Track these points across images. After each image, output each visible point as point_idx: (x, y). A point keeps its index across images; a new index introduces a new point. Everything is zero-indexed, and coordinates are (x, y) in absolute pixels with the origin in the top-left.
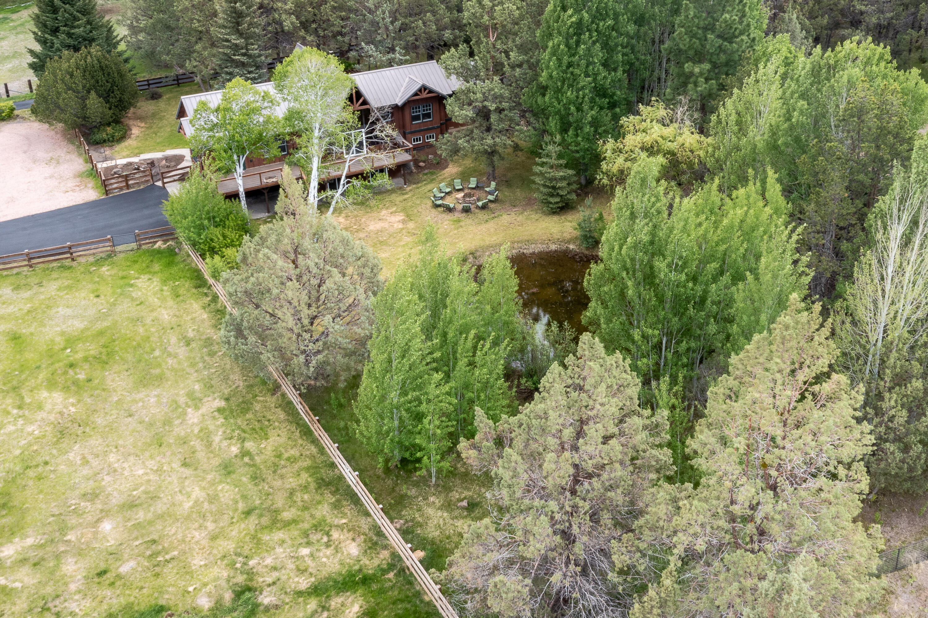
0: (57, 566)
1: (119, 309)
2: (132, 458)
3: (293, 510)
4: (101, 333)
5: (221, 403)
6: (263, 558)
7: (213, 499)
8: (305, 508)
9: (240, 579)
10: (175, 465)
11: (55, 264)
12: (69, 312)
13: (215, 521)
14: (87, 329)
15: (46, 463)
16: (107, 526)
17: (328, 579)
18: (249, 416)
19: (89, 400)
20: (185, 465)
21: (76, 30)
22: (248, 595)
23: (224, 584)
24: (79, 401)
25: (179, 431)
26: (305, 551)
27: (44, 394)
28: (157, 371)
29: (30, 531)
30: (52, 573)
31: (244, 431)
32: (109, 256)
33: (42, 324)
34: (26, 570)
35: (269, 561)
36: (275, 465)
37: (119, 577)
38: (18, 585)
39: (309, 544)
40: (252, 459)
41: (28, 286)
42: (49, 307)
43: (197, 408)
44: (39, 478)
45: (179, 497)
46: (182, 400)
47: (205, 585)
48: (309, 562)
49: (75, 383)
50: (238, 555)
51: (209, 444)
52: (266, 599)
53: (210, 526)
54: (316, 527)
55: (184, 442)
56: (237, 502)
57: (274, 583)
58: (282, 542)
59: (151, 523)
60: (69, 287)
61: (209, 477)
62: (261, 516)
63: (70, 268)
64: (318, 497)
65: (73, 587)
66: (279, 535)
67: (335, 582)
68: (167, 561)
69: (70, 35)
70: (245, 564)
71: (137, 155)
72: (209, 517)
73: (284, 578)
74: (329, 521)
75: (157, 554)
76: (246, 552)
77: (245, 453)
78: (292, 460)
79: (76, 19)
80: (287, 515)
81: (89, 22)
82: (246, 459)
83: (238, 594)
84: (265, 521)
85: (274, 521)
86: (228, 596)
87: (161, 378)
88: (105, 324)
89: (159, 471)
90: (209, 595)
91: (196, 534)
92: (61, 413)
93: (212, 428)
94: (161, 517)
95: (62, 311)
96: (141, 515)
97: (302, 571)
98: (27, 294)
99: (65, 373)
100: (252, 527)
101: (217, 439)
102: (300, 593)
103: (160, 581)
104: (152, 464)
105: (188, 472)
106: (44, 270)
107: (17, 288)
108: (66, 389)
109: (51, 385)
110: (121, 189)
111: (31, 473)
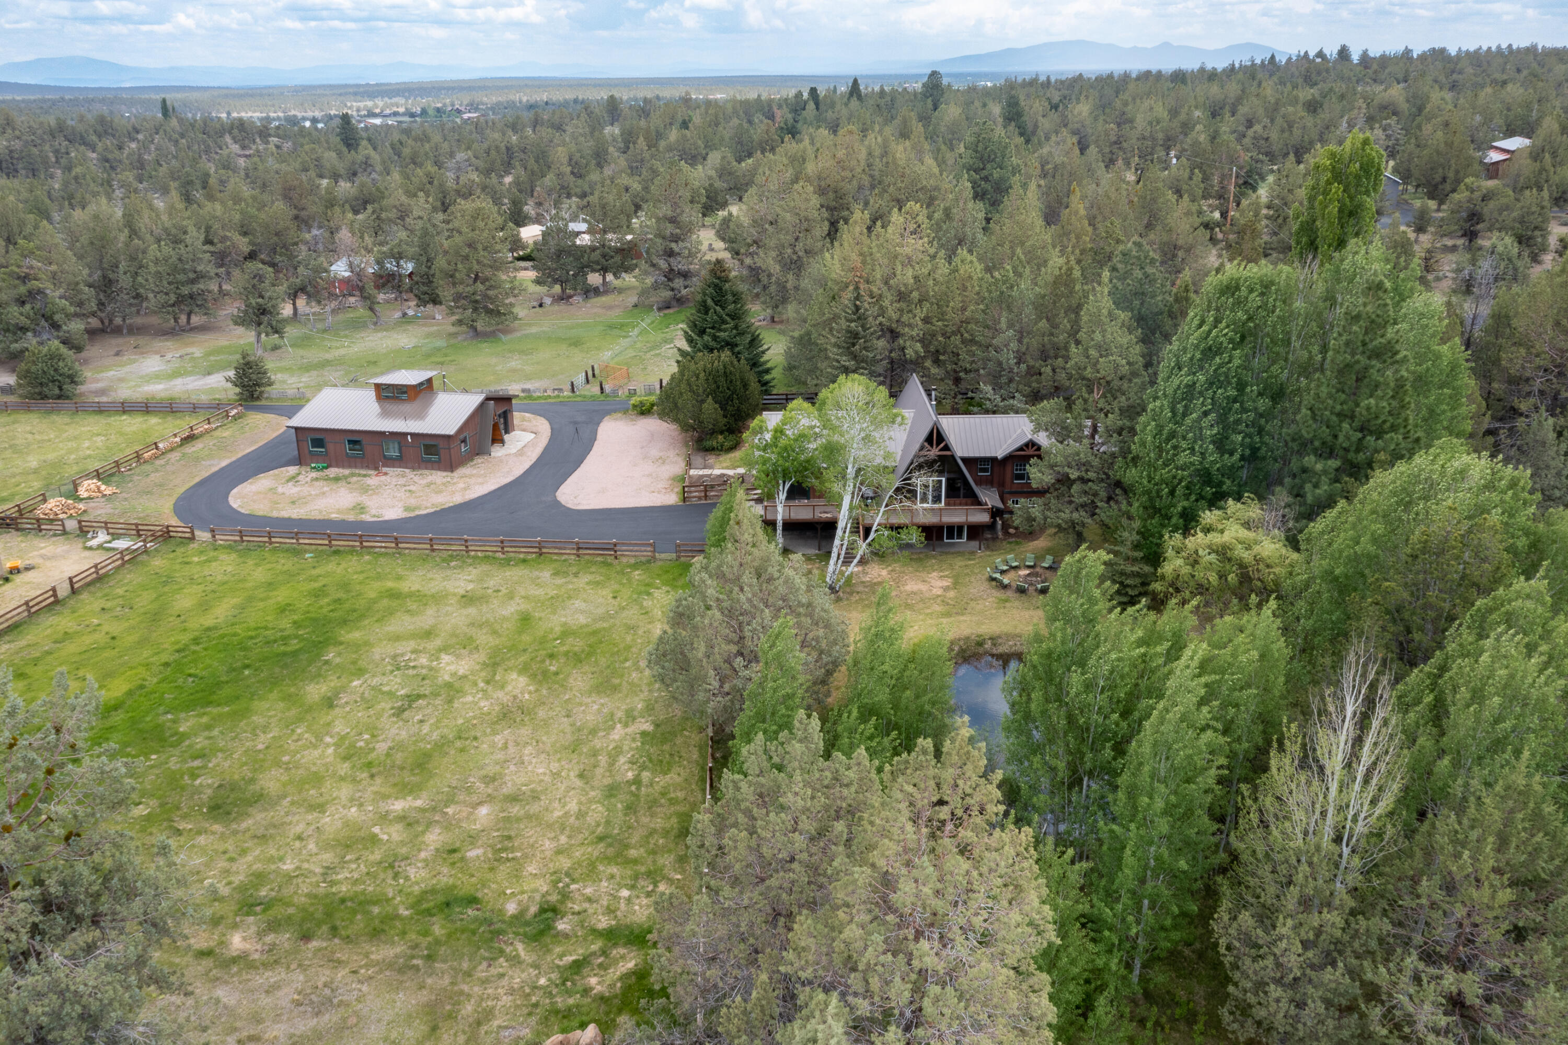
0: (423, 832)
1: (625, 614)
2: (543, 756)
3: (642, 850)
4: (594, 633)
5: (648, 727)
6: (585, 887)
7: (581, 815)
8: (654, 852)
9: (554, 898)
10: (572, 774)
11: (599, 559)
12: (583, 606)
13: (570, 837)
14: (587, 626)
15: (475, 738)
16: (484, 811)
17: (627, 926)
18: (666, 747)
19: (544, 692)
20: (581, 776)
21: (722, 334)
22: (550, 915)
23: (538, 897)
24: (537, 691)
25: (598, 743)
26: (625, 893)
27: (514, 676)
28: (616, 681)
29: (424, 794)
30: (417, 836)
31: (651, 760)
32: (649, 562)
33: (554, 612)
34: (399, 827)
35: (588, 891)
36: (655, 801)
37: (463, 859)
38: (385, 837)
39: (632, 887)
40: (638, 789)
41: (566, 574)
42: (570, 598)
43: (626, 725)
44: (462, 750)
45: (556, 804)
46: (620, 714)
47: (523, 892)
48: (623, 905)
49: (545, 673)
50: (567, 874)
51: (611, 764)
52: (562, 926)
53: (563, 839)
54: (649, 874)
55: (595, 753)
56: (598, 825)
57: (579, 913)
58: (612, 877)
59: (518, 820)
60: (598, 583)
61: (592, 794)
62: (610, 845)
63: (610, 565)
64: (672, 846)
65: (423, 855)
66: (614, 870)
67: (632, 933)
68: (508, 860)
69: (715, 338)
70: (568, 886)
71: (734, 468)
72: (567, 832)
73: (590, 911)
74: (666, 871)
75: (505, 849)
76: (576, 875)
77: (637, 781)
78: (673, 802)
79: (724, 322)
80: (633, 853)
81: (736, 327)
82: (633, 788)
83: (543, 911)
84: (611, 851)
85: (619, 854)
86: (533, 909)
87: (615, 689)
88: (605, 625)
89: (556, 775)
90: (520, 903)
91: (547, 843)
92: (515, 697)
93: (626, 748)
94: (529, 817)
95: (578, 604)
96: (515, 810)
97: (610, 911)
98: (559, 581)
99: (543, 661)
100: (596, 853)
101: (622, 760)
102: (594, 931)
103: (490, 876)
104: (555, 766)
105: (579, 783)
106: (588, 562)
107: (556, 574)
108: (533, 676)
109: (524, 669)
110: (700, 498)
111: (458, 744)
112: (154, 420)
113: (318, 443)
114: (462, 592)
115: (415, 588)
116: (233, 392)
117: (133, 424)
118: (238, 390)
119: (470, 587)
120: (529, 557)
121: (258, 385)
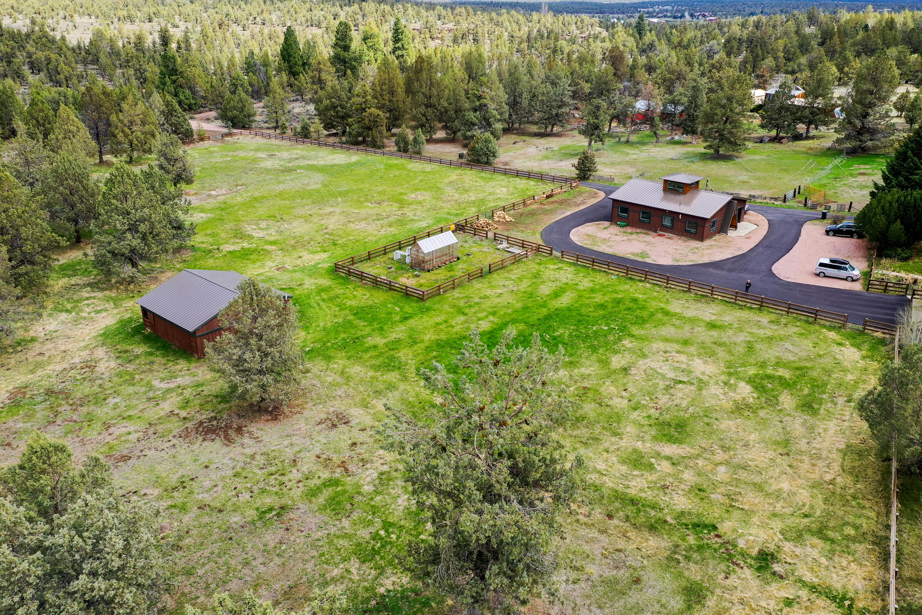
0: (683, 472)
2: (763, 444)
3: (837, 534)
4: (800, 368)
5: (842, 446)
6: (794, 547)
7: (791, 494)
8: (847, 539)
9: (772, 547)
11: (804, 318)
12: (791, 348)
14: (793, 362)
15: (717, 419)
17: (827, 587)
19: (764, 400)
22: (768, 558)
23: (760, 542)
27: (743, 384)
28: (817, 407)
29: (684, 447)
30: (678, 473)
31: (844, 471)
32: (840, 328)
33: (771, 348)
34: (667, 463)
35: (797, 550)
36: (847, 501)
38: (659, 468)
39: (831, 559)
40: (834, 489)
41: (779, 323)
42: (781, 340)
44: (708, 425)
45: (773, 481)
46: (819, 430)
47: (749, 535)
49: (764, 387)
51: (814, 465)
52: (778, 568)
53: (778, 508)
56: (804, 506)
57: (790, 564)
58: (815, 547)
59: (746, 483)
60: (802, 334)
61: (800, 482)
63: (812, 324)
65: (683, 487)
66: (816, 541)
67: (830, 592)
68: (739, 509)
72: (781, 503)
73: (799, 566)
77: (833, 483)
80: (830, 534)
82: (831, 487)
83: (763, 553)
84: (814, 528)
85: (820, 532)
86: (757, 550)
87: (816, 412)
88: (807, 365)
90: (747, 542)
92: (744, 399)
94: (754, 484)
95: (788, 345)
96: (744, 476)
98: (774, 327)
100: (803, 525)
101: (822, 463)
102: (801, 581)
103: (727, 515)
104: (772, 454)
105: (789, 471)
106: (795, 319)
107: (772, 322)
109: (750, 381)
110: (881, 290)
112: (532, 183)
113: (624, 210)
114: (708, 320)
115: (678, 310)
116: (574, 173)
117: (521, 183)
118: (577, 172)
119: (714, 318)
120: (754, 306)
121: (589, 170)
